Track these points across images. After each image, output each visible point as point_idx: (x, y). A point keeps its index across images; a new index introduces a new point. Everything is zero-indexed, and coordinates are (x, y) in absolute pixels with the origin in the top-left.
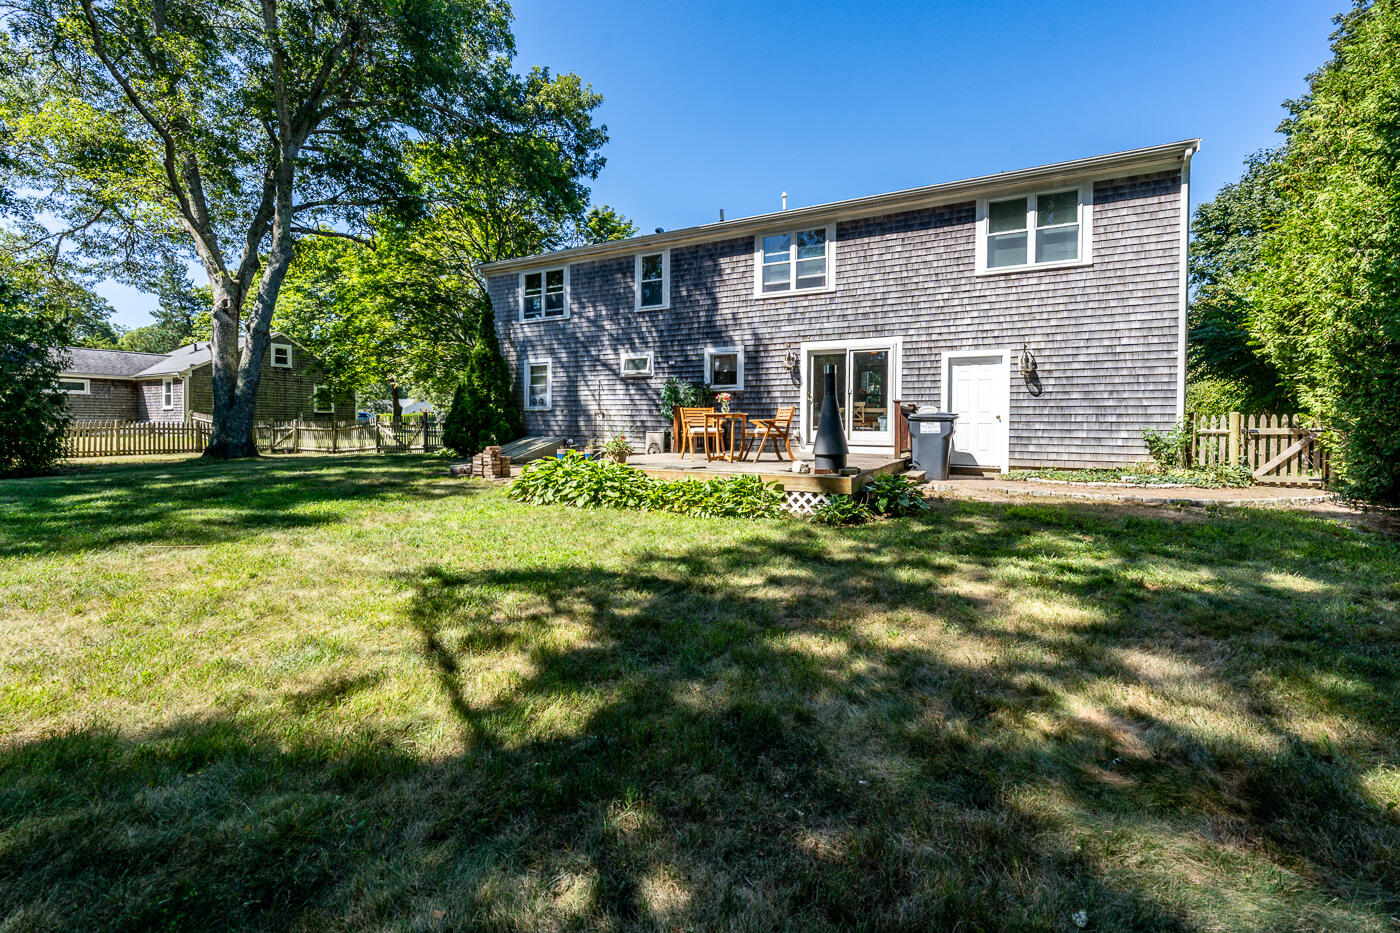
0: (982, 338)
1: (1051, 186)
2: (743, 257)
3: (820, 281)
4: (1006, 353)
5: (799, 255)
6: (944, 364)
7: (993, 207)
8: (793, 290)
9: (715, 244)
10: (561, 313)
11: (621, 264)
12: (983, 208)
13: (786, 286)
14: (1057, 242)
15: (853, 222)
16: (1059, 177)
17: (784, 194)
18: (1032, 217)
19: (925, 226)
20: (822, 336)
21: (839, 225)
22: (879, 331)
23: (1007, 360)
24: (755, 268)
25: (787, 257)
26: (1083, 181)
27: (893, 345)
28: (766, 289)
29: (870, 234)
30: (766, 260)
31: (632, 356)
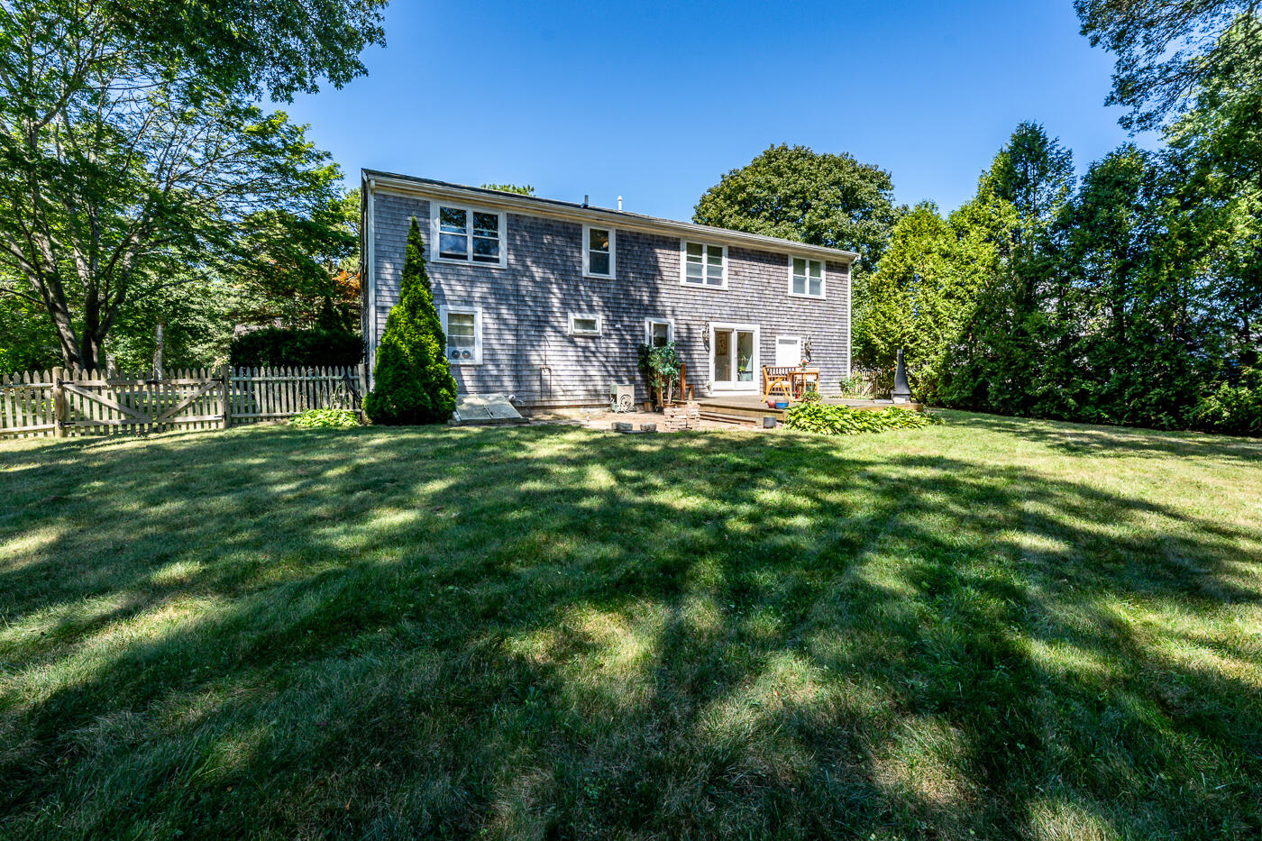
0: (792, 332)
1: (812, 258)
2: (673, 252)
3: (719, 282)
4: (799, 339)
5: (710, 260)
6: (777, 342)
7: (795, 260)
8: (705, 284)
9: (653, 236)
10: (497, 261)
11: (568, 228)
12: (791, 260)
13: (700, 281)
14: (815, 285)
15: (736, 248)
16: (814, 255)
17: (620, 198)
18: (807, 270)
19: (769, 262)
20: (722, 319)
21: (730, 247)
22: (748, 319)
23: (799, 343)
24: (681, 262)
25: (700, 260)
26: (823, 258)
27: (755, 329)
28: (689, 280)
29: (745, 259)
30: (689, 259)
31: (578, 316)
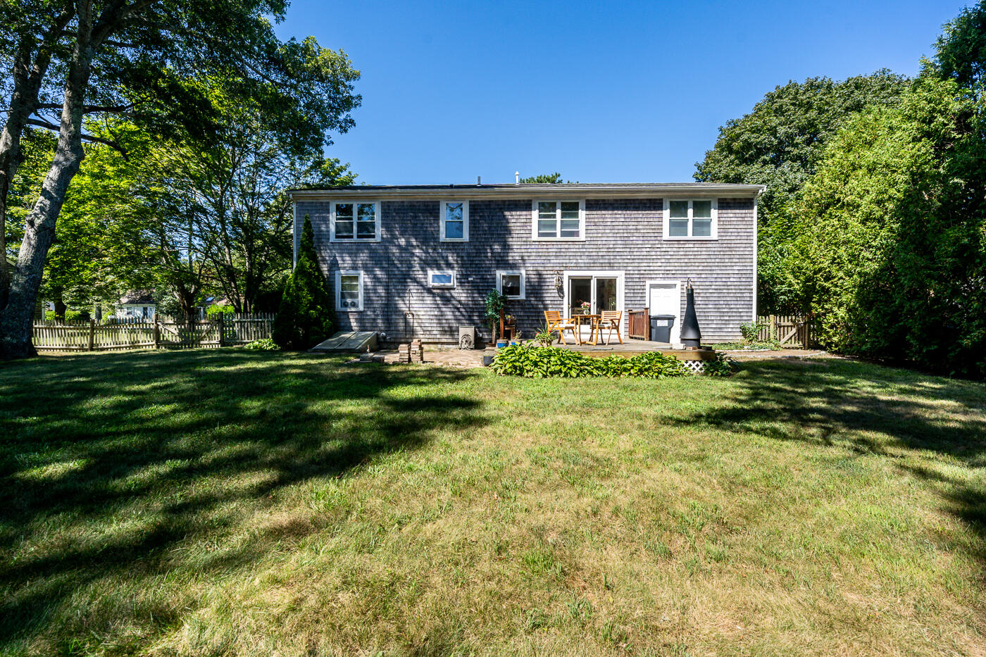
0: (667, 274)
1: (699, 197)
2: (524, 213)
3: (576, 234)
4: (678, 283)
5: (563, 216)
6: (647, 287)
7: (671, 203)
8: (559, 237)
9: (504, 201)
10: (374, 237)
11: (428, 206)
12: (666, 204)
13: (554, 235)
14: (701, 227)
15: (596, 200)
16: (704, 193)
18: (690, 211)
19: (637, 209)
20: (578, 267)
21: (587, 201)
22: (611, 266)
23: (679, 287)
24: (533, 221)
25: (554, 216)
26: (714, 196)
27: (620, 277)
28: (540, 235)
29: (606, 209)
30: (540, 216)
31: (437, 272)
